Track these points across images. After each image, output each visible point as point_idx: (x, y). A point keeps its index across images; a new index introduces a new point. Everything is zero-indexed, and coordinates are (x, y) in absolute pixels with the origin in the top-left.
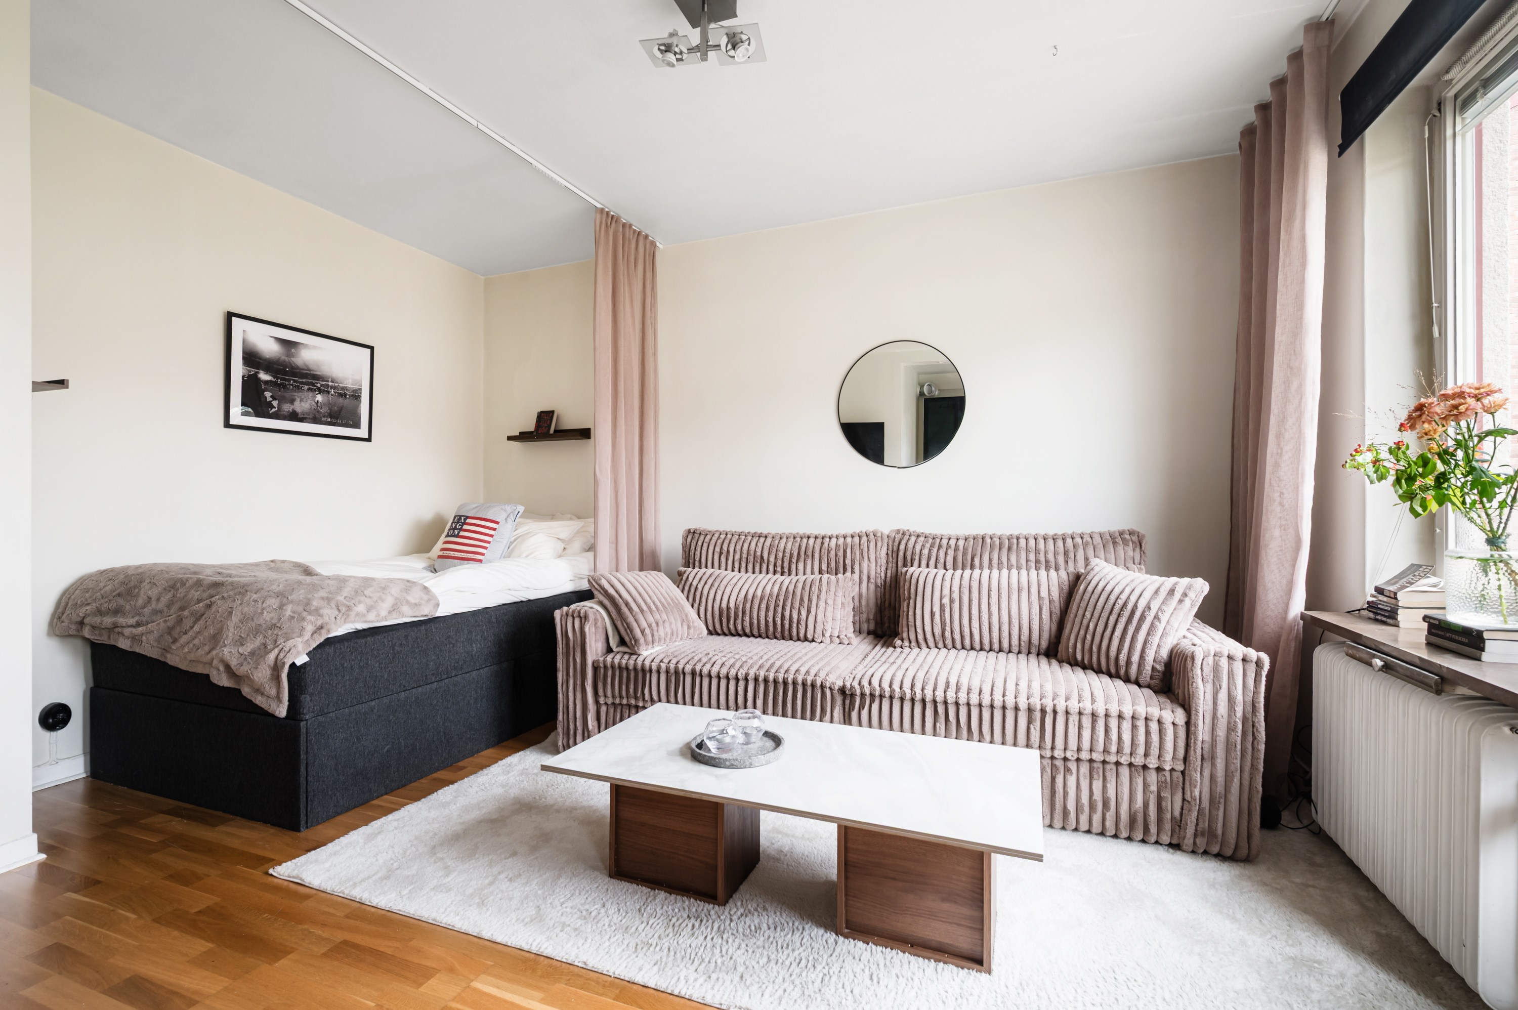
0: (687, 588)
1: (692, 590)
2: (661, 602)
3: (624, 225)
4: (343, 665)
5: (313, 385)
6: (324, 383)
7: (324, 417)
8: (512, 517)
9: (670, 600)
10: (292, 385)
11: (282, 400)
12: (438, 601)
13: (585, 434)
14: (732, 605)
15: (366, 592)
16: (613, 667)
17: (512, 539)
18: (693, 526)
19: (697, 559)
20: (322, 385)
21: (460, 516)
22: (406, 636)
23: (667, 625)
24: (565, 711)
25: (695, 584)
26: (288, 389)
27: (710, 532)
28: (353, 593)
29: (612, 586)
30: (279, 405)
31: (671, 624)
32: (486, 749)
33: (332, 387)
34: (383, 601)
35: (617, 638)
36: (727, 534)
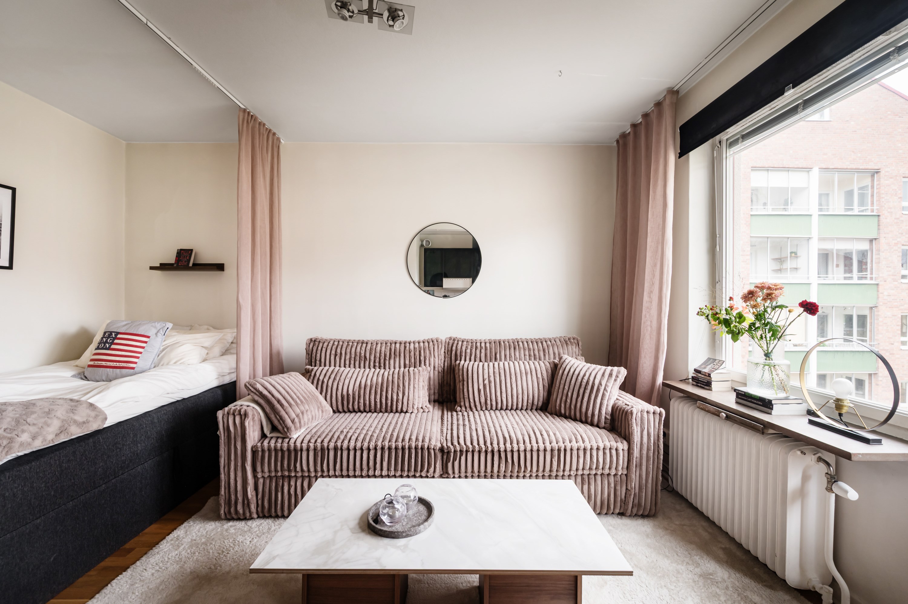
0: (315, 382)
1: (320, 383)
2: (303, 396)
3: (260, 123)
8: (162, 332)
9: (308, 394)
12: (106, 415)
13: (220, 267)
14: (351, 392)
15: (29, 420)
16: (269, 450)
17: (162, 348)
18: (313, 336)
19: (318, 358)
21: (111, 333)
22: (74, 452)
23: (309, 413)
24: (227, 486)
25: (321, 378)
27: (326, 340)
28: (13, 423)
29: (266, 389)
31: (311, 412)
32: (150, 525)
34: (48, 426)
35: (270, 426)
36: (339, 342)
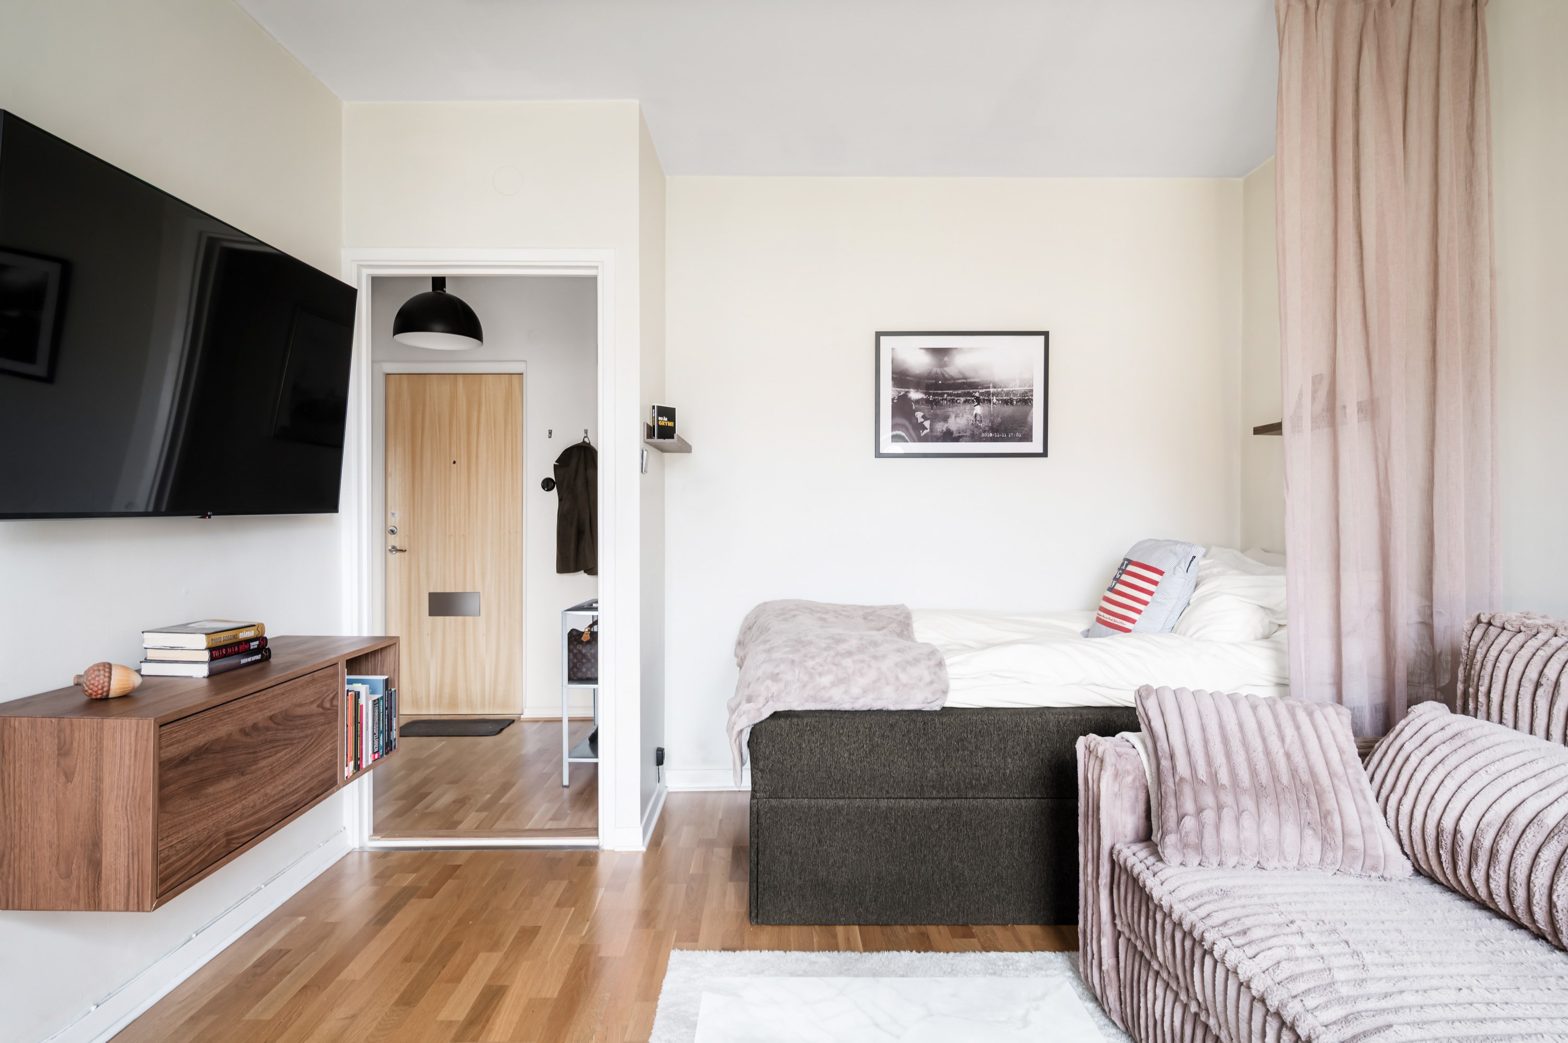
4: (800, 745)
5: (971, 395)
6: (984, 391)
7: (984, 432)
8: (1184, 565)
10: (946, 399)
11: (934, 419)
20: (981, 394)
21: (1125, 561)
23: (1249, 823)
26: (942, 405)
30: (931, 425)
31: (1261, 823)
33: (994, 394)
